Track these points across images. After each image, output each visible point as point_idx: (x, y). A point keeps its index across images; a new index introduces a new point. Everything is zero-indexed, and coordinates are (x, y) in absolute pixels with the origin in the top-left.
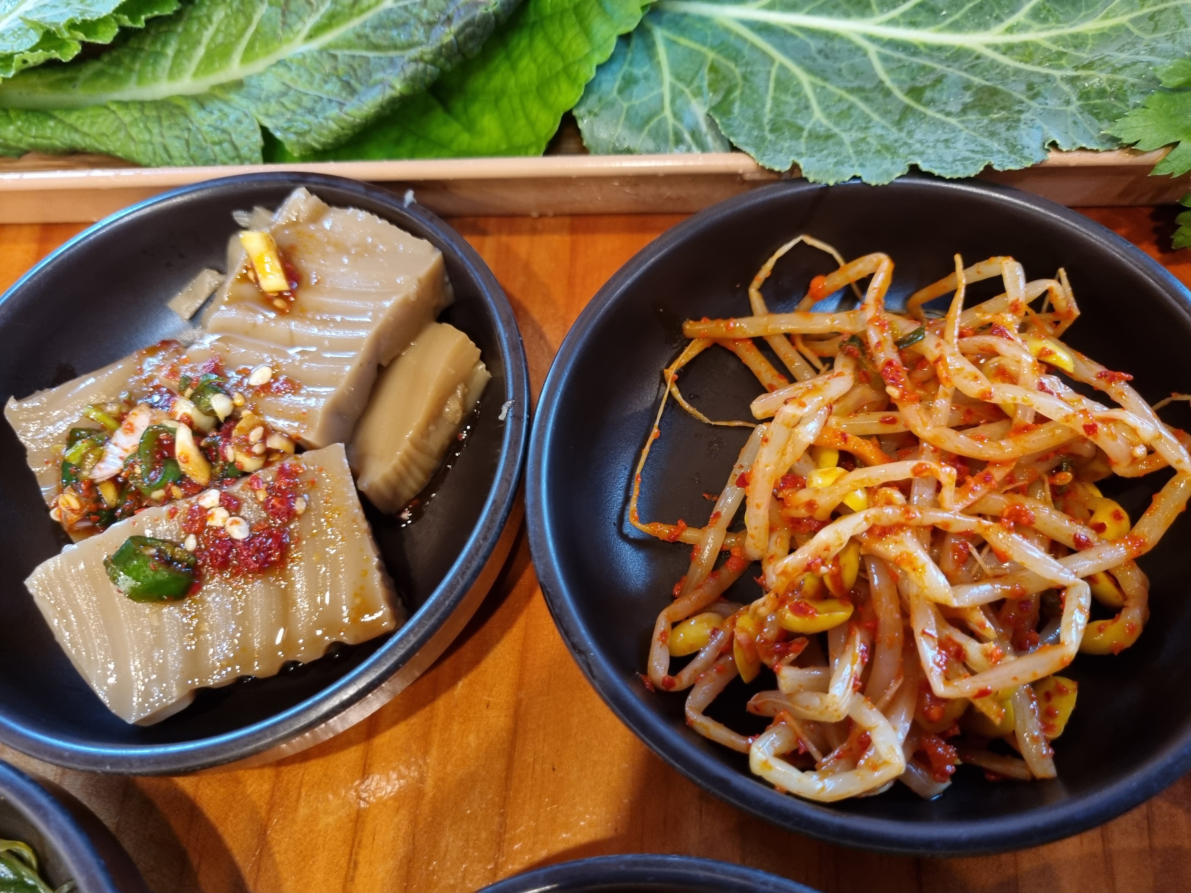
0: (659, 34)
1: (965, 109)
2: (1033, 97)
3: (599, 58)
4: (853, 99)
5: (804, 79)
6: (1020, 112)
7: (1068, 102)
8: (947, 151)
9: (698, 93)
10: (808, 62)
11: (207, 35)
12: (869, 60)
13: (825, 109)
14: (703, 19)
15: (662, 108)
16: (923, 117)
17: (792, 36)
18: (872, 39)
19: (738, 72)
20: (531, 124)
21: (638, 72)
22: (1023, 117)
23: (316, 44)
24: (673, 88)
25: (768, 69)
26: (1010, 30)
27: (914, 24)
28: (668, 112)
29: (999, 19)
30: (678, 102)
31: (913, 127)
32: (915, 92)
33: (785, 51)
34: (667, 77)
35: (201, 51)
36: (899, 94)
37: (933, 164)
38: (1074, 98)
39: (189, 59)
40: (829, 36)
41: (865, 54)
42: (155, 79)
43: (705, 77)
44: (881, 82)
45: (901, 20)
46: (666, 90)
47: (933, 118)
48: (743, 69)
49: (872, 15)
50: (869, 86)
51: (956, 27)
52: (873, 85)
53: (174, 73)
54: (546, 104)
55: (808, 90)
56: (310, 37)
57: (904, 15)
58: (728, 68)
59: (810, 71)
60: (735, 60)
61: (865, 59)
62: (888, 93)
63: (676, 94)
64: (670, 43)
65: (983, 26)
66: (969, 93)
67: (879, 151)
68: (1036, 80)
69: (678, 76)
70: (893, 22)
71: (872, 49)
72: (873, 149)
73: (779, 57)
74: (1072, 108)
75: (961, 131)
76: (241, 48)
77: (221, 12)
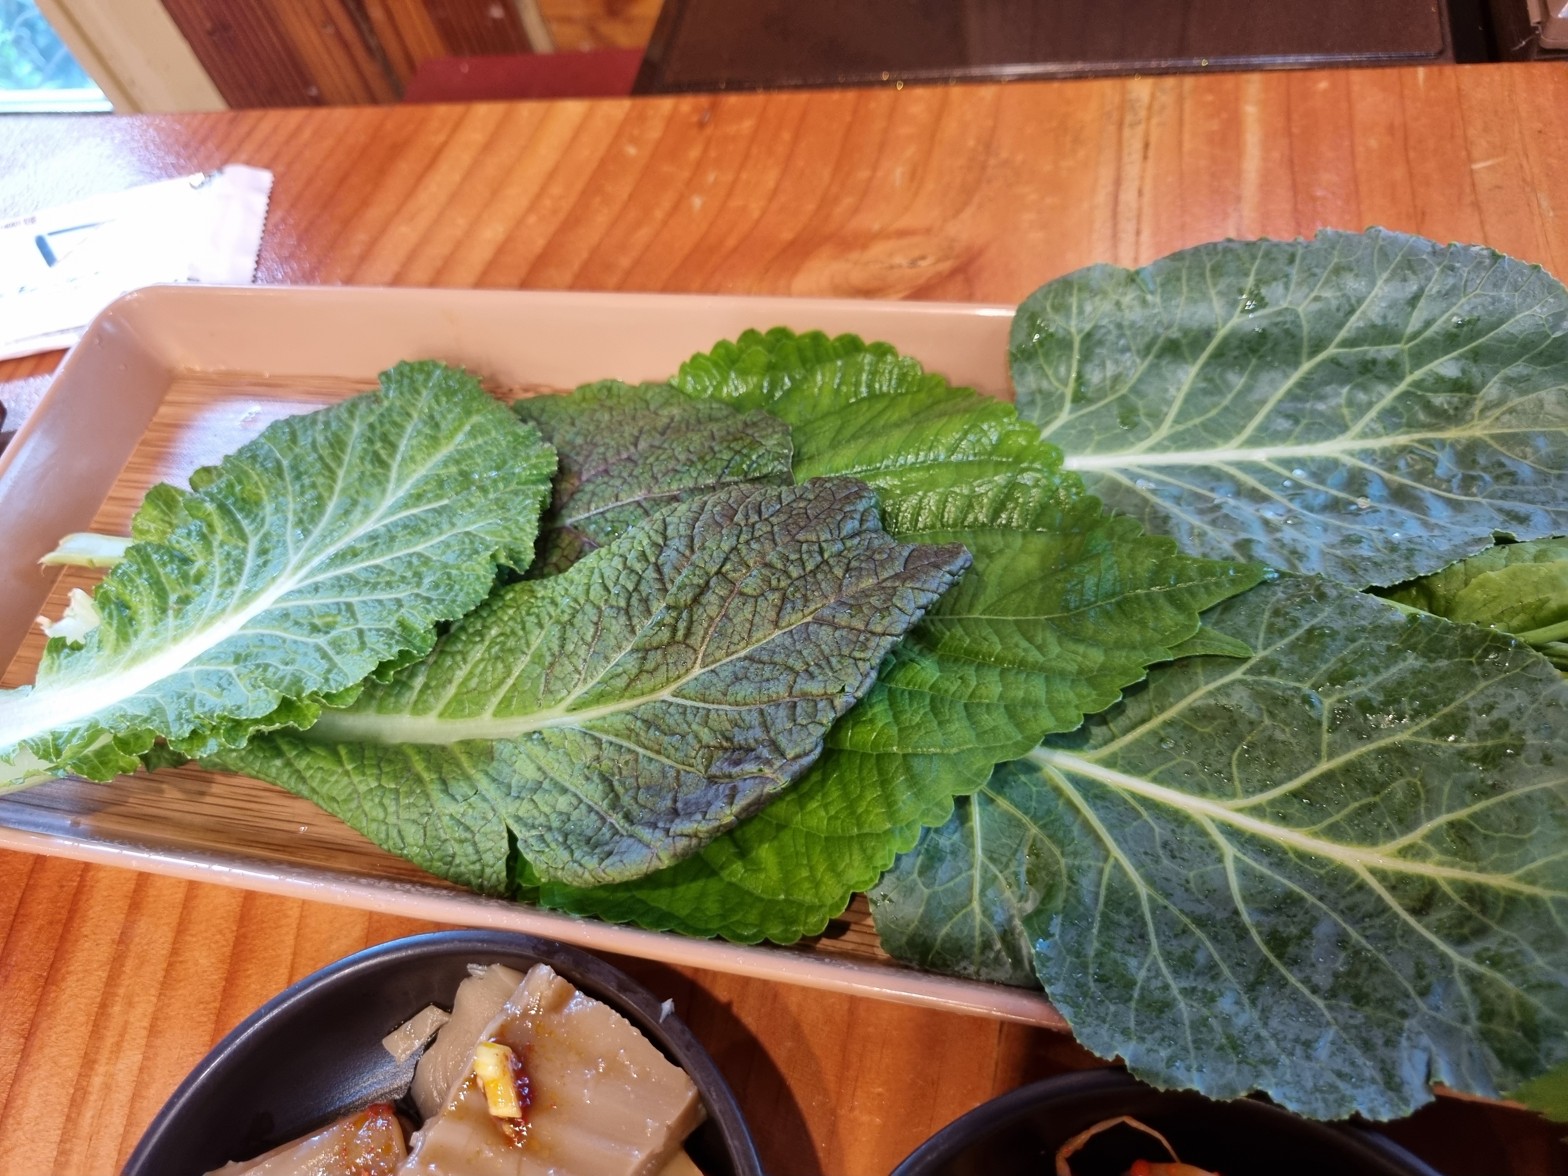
1: (1336, 986)
2: (1424, 993)
4: (1199, 934)
5: (1143, 890)
6: (1404, 1015)
7: (1465, 1020)
8: (1307, 1064)
9: (1013, 881)
10: (1147, 860)
11: (460, 675)
12: (1224, 868)
13: (1165, 943)
14: (1029, 768)
15: (970, 901)
16: (1282, 984)
18: (1232, 833)
19: (1063, 864)
21: (945, 842)
22: (1407, 1024)
23: (578, 720)
24: (985, 870)
25: (1100, 864)
26: (1405, 852)
27: (1284, 819)
28: (976, 905)
29: (1390, 835)
30: (990, 893)
31: (1270, 1001)
32: (1278, 942)
33: (1122, 839)
34: (979, 856)
35: (451, 691)
36: (1257, 939)
37: (1287, 1090)
38: (1473, 1015)
39: (437, 698)
40: (1180, 820)
41: (1220, 860)
42: (397, 710)
43: (1025, 859)
44: (1236, 912)
45: (1268, 810)
46: (977, 874)
47: (1296, 991)
48: (1070, 862)
49: (1234, 795)
50: (1220, 915)
51: (1335, 833)
52: (1226, 915)
53: (419, 708)
55: (1146, 911)
56: (573, 709)
57: (1272, 803)
58: (1053, 855)
59: (1150, 877)
60: (1060, 843)
61: (1220, 866)
62: (1242, 933)
63: (988, 881)
65: (1368, 838)
66: (1343, 955)
67: (1221, 1048)
68: (1429, 960)
69: (991, 855)
70: (1257, 811)
71: (1229, 850)
72: (1217, 1043)
73: (1115, 849)
74: (1468, 1029)
75: (1328, 1024)
76: (495, 700)
77: (477, 653)
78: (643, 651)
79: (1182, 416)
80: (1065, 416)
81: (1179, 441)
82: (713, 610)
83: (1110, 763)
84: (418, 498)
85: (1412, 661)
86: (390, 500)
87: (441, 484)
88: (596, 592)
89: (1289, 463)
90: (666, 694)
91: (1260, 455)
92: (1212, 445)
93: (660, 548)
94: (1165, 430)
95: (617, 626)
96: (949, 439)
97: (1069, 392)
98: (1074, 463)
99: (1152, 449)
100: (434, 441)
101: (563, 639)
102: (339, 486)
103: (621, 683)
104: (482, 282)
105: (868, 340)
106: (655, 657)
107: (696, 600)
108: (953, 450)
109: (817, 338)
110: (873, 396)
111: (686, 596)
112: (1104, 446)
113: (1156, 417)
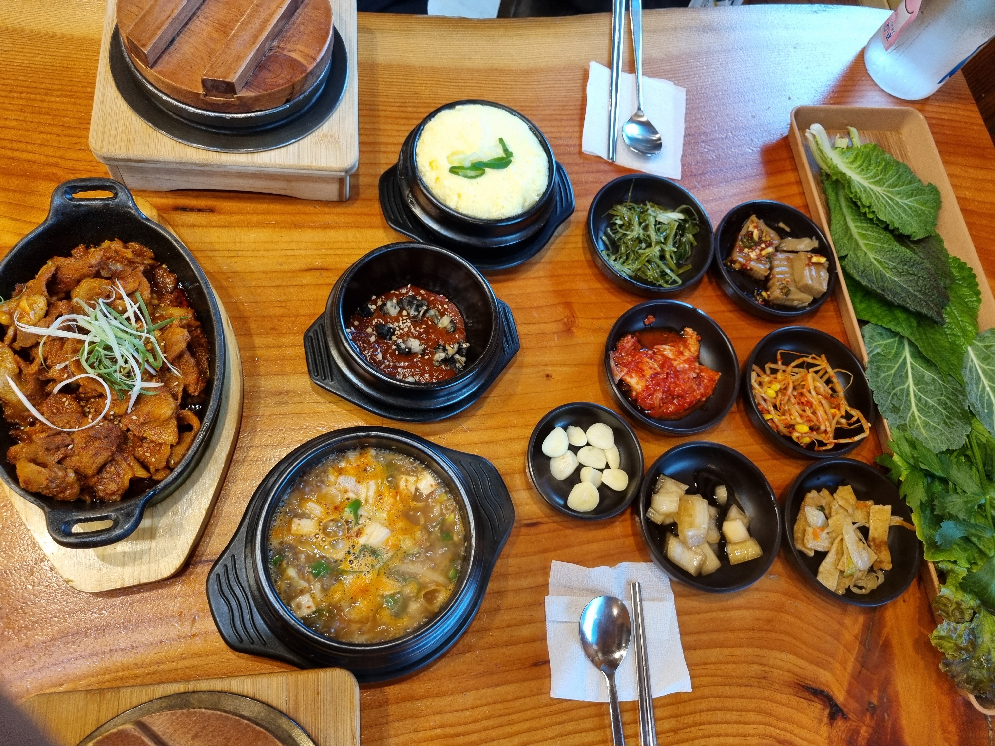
0: (897, 339)
1: (893, 405)
3: (884, 325)
4: (890, 382)
5: (893, 371)
9: (883, 350)
10: (898, 372)
13: (885, 376)
14: (904, 348)
17: (904, 369)
18: (909, 387)
19: (890, 357)
20: (865, 315)
21: (884, 336)
23: (873, 260)
25: (893, 364)
26: (919, 417)
27: (915, 396)
28: (875, 344)
30: (879, 346)
32: (895, 395)
33: (899, 367)
34: (885, 342)
35: (864, 232)
36: (894, 392)
40: (907, 377)
42: (854, 222)
43: (887, 351)
44: (896, 388)
46: (881, 343)
49: (915, 387)
51: (917, 405)
52: (895, 386)
53: (857, 227)
54: (870, 317)
55: (889, 373)
56: (875, 258)
57: (917, 394)
59: (895, 373)
61: (902, 385)
62: (893, 389)
63: (881, 345)
64: (895, 341)
65: (919, 411)
66: (898, 406)
67: (876, 385)
69: (885, 345)
70: (914, 391)
71: (906, 386)
73: (897, 366)
75: (887, 402)
76: (867, 242)
77: (875, 234)
78: (895, 268)
79: (991, 370)
80: (980, 344)
81: (984, 371)
82: (911, 278)
83: (911, 364)
84: (910, 208)
85: (959, 411)
86: (906, 201)
87: (916, 211)
88: (902, 254)
89: (988, 395)
90: (888, 275)
91: (988, 389)
92: (986, 378)
93: (918, 264)
94: (985, 367)
95: (897, 260)
96: (965, 319)
97: (987, 344)
98: (969, 349)
99: (979, 365)
100: (923, 205)
101: (889, 251)
102: (902, 188)
103: (886, 265)
104: (958, 198)
105: (981, 297)
106: (895, 271)
107: (911, 274)
108: (962, 321)
109: (977, 285)
110: (966, 303)
111: (911, 272)
112: (976, 355)
113: (988, 364)
